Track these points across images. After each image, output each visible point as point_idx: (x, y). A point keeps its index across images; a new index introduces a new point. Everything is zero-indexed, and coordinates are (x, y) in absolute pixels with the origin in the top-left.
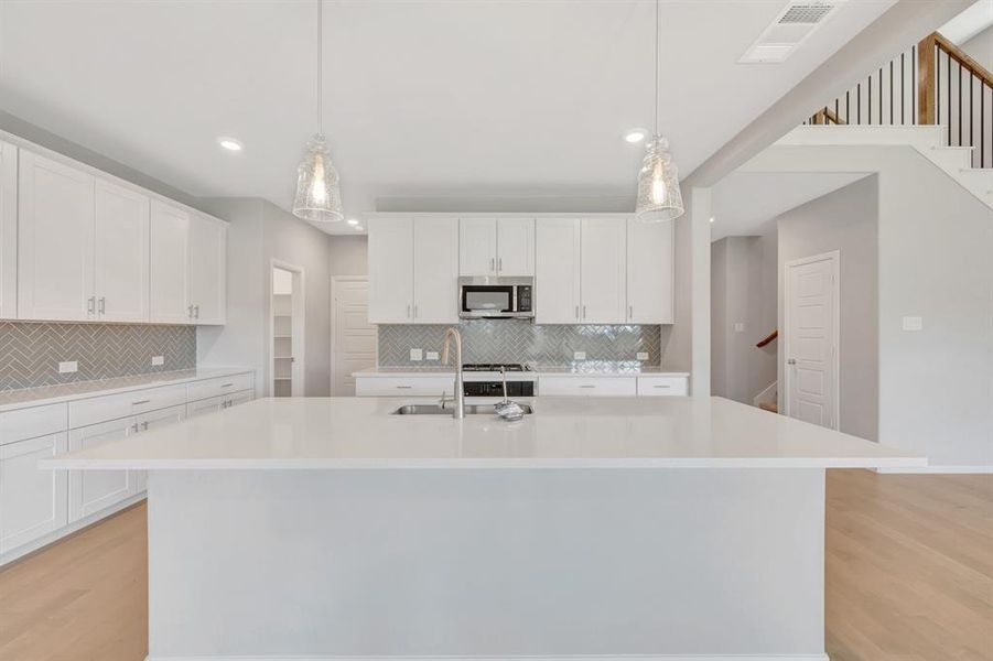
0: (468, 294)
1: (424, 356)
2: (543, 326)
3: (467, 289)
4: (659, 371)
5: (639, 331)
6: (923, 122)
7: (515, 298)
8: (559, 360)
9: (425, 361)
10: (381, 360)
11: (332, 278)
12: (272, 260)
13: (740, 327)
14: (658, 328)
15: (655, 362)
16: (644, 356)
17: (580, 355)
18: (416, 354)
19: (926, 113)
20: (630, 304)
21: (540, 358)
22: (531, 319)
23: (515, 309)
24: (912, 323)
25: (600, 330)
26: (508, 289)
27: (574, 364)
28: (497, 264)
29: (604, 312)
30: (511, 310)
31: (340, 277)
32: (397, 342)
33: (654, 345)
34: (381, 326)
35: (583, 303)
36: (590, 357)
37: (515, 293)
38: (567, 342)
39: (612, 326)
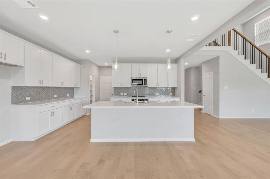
0: (134, 81)
1: (124, 94)
2: (149, 88)
3: (133, 80)
4: (174, 97)
5: (170, 88)
6: (229, 45)
7: (144, 82)
8: (153, 95)
9: (124, 95)
10: (114, 95)
11: (100, 76)
12: (90, 73)
13: (194, 88)
14: (174, 88)
15: (174, 95)
16: (171, 94)
17: (157, 94)
18: (122, 94)
19: (229, 43)
20: (168, 83)
21: (149, 95)
22: (147, 86)
23: (144, 84)
24: (226, 87)
25: (162, 88)
26: (142, 80)
27: (156, 96)
28: (139, 74)
29: (163, 85)
30: (143, 84)
31: (102, 76)
32: (118, 91)
33: (174, 92)
34: (114, 88)
35: (158, 83)
36: (160, 95)
37: (144, 80)
38: (154, 91)
39: (165, 88)
